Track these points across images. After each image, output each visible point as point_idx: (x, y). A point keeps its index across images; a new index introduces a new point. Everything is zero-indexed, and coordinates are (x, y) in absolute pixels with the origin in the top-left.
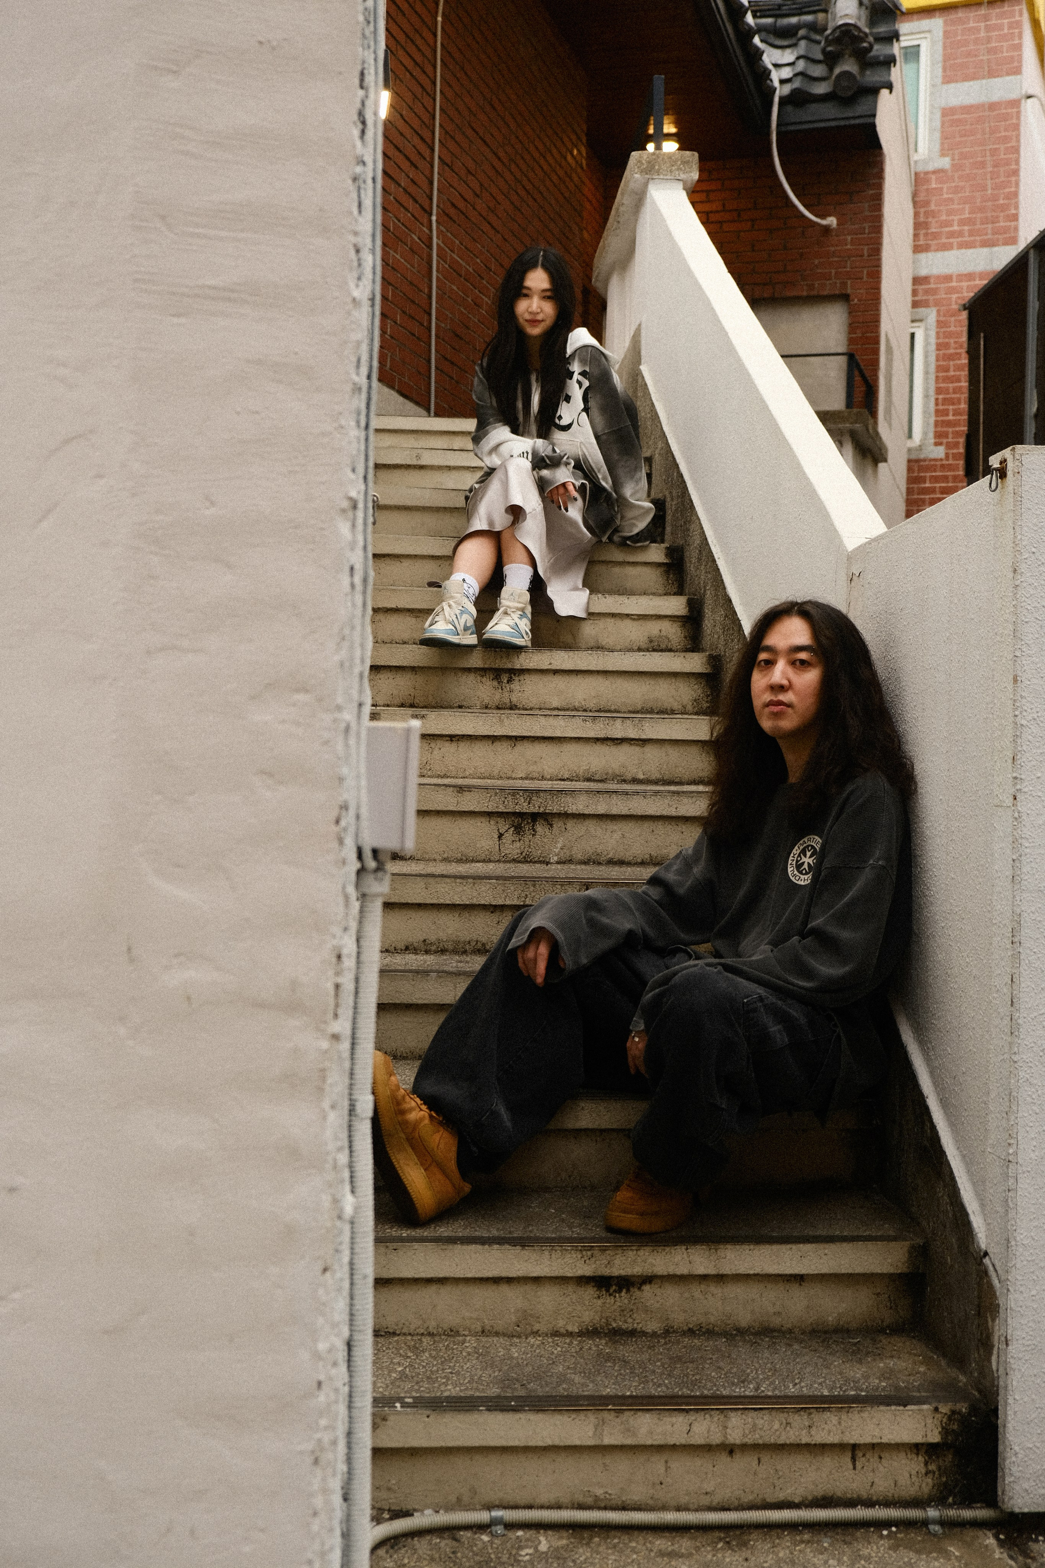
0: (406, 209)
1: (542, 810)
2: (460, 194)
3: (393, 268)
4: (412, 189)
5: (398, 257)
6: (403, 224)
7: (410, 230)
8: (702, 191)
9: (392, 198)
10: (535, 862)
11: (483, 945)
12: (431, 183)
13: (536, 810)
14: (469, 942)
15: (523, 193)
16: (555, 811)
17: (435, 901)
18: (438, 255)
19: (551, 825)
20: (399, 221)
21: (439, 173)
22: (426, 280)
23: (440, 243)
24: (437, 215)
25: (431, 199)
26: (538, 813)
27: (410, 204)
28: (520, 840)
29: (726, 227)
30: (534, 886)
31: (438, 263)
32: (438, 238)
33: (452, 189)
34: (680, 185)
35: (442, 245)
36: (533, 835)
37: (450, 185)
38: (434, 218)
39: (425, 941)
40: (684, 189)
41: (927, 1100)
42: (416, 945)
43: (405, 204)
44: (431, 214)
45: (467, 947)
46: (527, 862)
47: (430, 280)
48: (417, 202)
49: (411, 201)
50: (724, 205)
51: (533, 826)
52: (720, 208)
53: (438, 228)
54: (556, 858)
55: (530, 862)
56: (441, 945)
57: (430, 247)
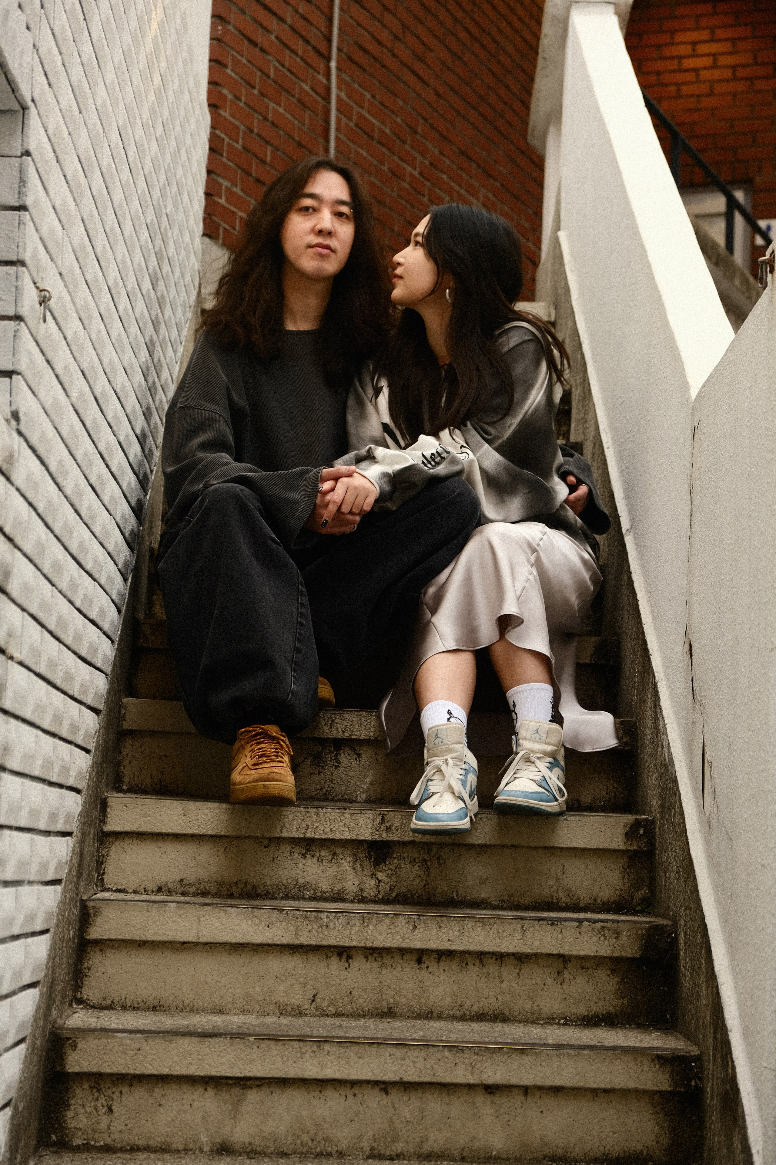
0: (293, 51)
1: (347, 735)
2: (373, 36)
3: (273, 123)
4: (300, 25)
5: (281, 110)
6: (289, 70)
7: (296, 76)
8: (727, 40)
9: (273, 37)
10: (339, 800)
11: (254, 887)
12: (330, 20)
13: (340, 735)
14: (236, 883)
15: (464, 36)
16: (363, 737)
17: (195, 832)
18: (338, 110)
19: (359, 755)
20: (283, 66)
21: (341, 9)
22: (321, 141)
23: (343, 95)
24: (338, 62)
25: (329, 40)
26: (343, 739)
27: (300, 46)
28: (319, 773)
29: (759, 85)
30: (317, 814)
31: (338, 120)
32: (339, 88)
33: (360, 29)
34: (611, 9)
35: (345, 98)
36: (337, 767)
37: (359, 25)
38: (333, 64)
39: (181, 880)
40: (616, 13)
41: (730, 1034)
42: (171, 885)
43: (292, 46)
44: (329, 59)
45: (234, 889)
46: (327, 799)
47: (327, 140)
48: (308, 42)
49: (301, 42)
50: (755, 58)
51: (336, 755)
52: (750, 61)
53: (338, 76)
54: (364, 796)
55: (333, 800)
56: (202, 887)
57: (327, 99)
